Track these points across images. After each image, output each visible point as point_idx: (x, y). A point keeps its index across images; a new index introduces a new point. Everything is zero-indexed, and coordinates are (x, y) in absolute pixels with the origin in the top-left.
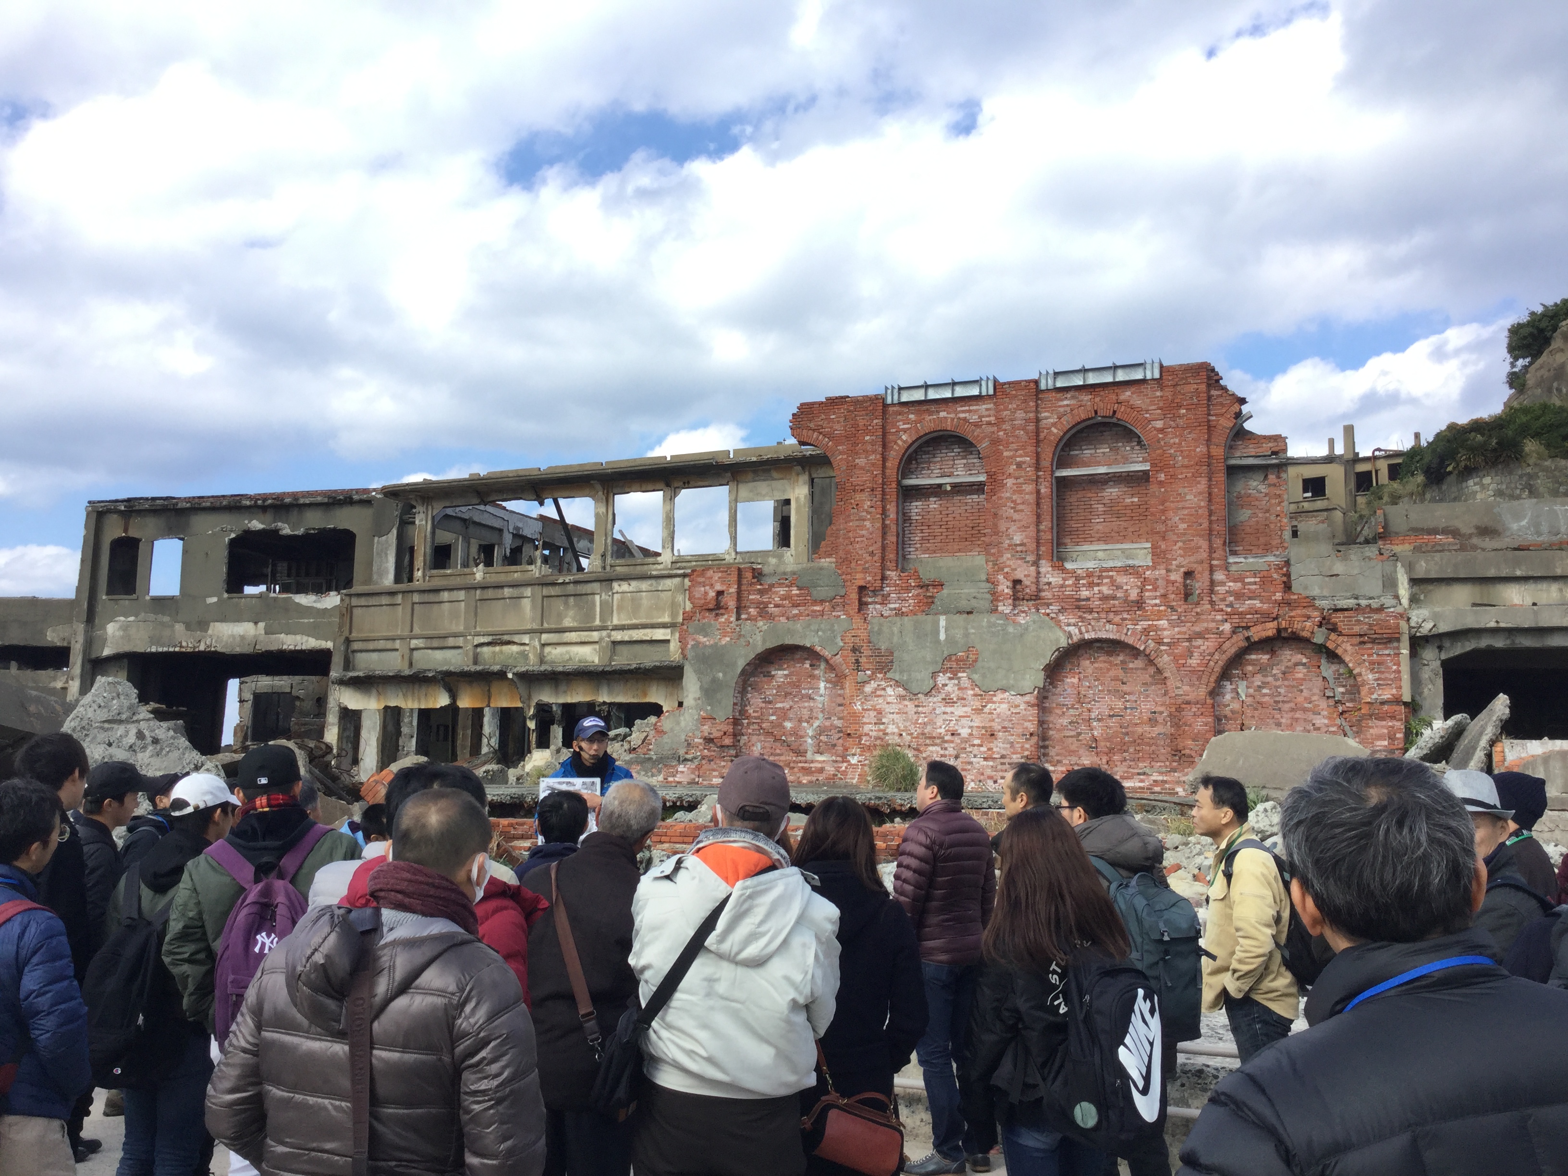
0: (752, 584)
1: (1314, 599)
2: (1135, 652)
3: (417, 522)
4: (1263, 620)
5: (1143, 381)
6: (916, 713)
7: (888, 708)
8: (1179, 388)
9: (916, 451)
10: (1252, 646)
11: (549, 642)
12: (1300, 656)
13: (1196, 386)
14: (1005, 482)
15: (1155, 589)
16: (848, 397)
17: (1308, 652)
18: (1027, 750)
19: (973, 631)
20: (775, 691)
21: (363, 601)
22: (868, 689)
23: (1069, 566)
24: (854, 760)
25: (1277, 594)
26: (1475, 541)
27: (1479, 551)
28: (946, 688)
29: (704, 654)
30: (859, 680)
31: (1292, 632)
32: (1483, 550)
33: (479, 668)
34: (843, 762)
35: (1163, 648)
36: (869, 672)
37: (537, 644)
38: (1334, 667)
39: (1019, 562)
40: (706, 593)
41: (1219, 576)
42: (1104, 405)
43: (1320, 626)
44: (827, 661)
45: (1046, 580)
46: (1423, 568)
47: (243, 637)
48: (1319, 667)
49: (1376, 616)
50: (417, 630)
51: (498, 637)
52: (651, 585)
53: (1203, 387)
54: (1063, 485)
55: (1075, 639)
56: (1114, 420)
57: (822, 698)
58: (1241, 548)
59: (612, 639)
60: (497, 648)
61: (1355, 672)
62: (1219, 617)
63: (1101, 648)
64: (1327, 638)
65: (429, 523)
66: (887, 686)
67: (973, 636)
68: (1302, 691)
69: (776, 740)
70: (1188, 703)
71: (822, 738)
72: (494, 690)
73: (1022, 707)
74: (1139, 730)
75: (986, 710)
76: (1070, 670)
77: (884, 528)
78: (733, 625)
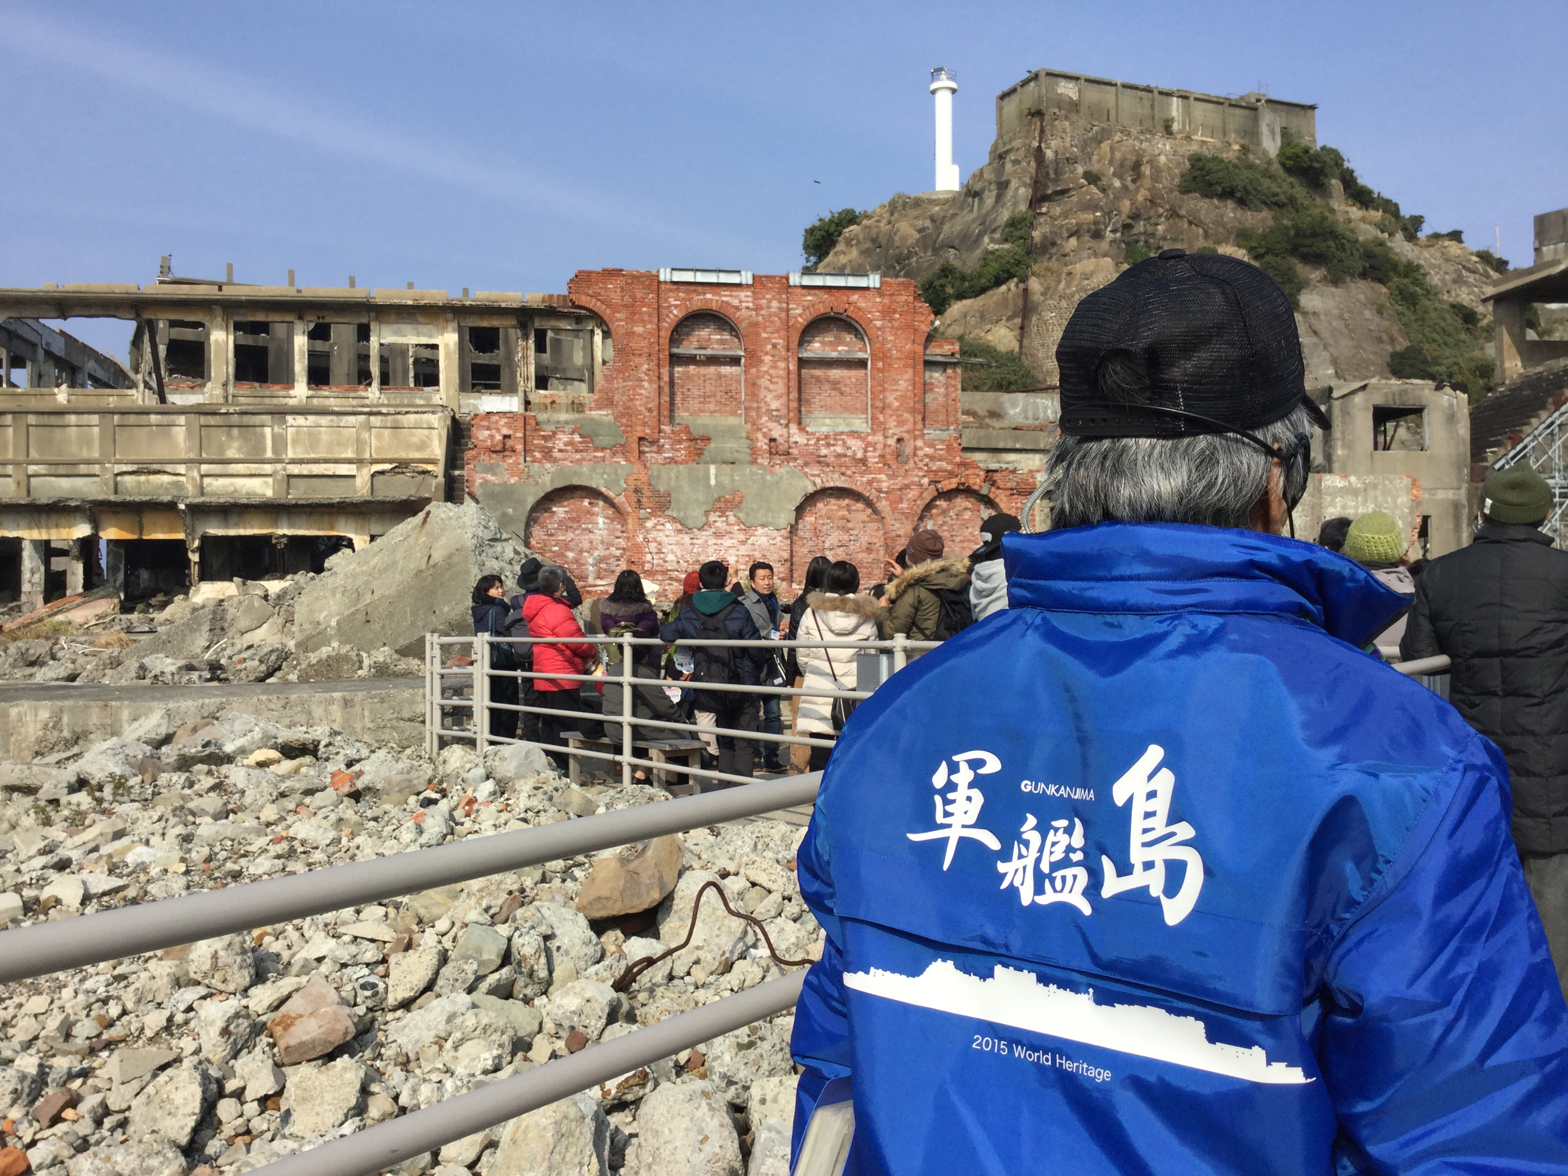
0: (535, 430)
1: (980, 463)
2: (858, 497)
4: (949, 476)
5: (867, 289)
6: (690, 544)
7: (665, 540)
8: (895, 297)
10: (940, 496)
11: (210, 473)
12: (969, 503)
13: (906, 297)
14: (763, 358)
15: (875, 450)
16: (623, 270)
17: (974, 500)
19: (738, 478)
20: (556, 526)
22: (649, 524)
23: (809, 429)
26: (988, 421)
27: (991, 429)
28: (716, 524)
29: (491, 491)
30: (641, 517)
31: (966, 486)
32: (994, 428)
35: (882, 495)
36: (649, 510)
37: (195, 474)
39: (775, 424)
40: (492, 437)
41: (919, 443)
42: (838, 304)
43: (985, 482)
44: (608, 500)
45: (792, 440)
48: (980, 511)
49: (1019, 476)
50: (34, 454)
51: (145, 466)
53: (911, 299)
54: (802, 363)
55: (819, 487)
56: (844, 317)
57: (601, 532)
58: (931, 423)
59: (288, 472)
60: (143, 478)
62: (920, 474)
63: (835, 494)
64: (990, 490)
66: (666, 522)
67: (738, 483)
70: (899, 536)
71: (600, 565)
72: (144, 521)
73: (779, 539)
74: (860, 556)
75: (749, 542)
76: (812, 511)
77: (659, 389)
78: (522, 466)
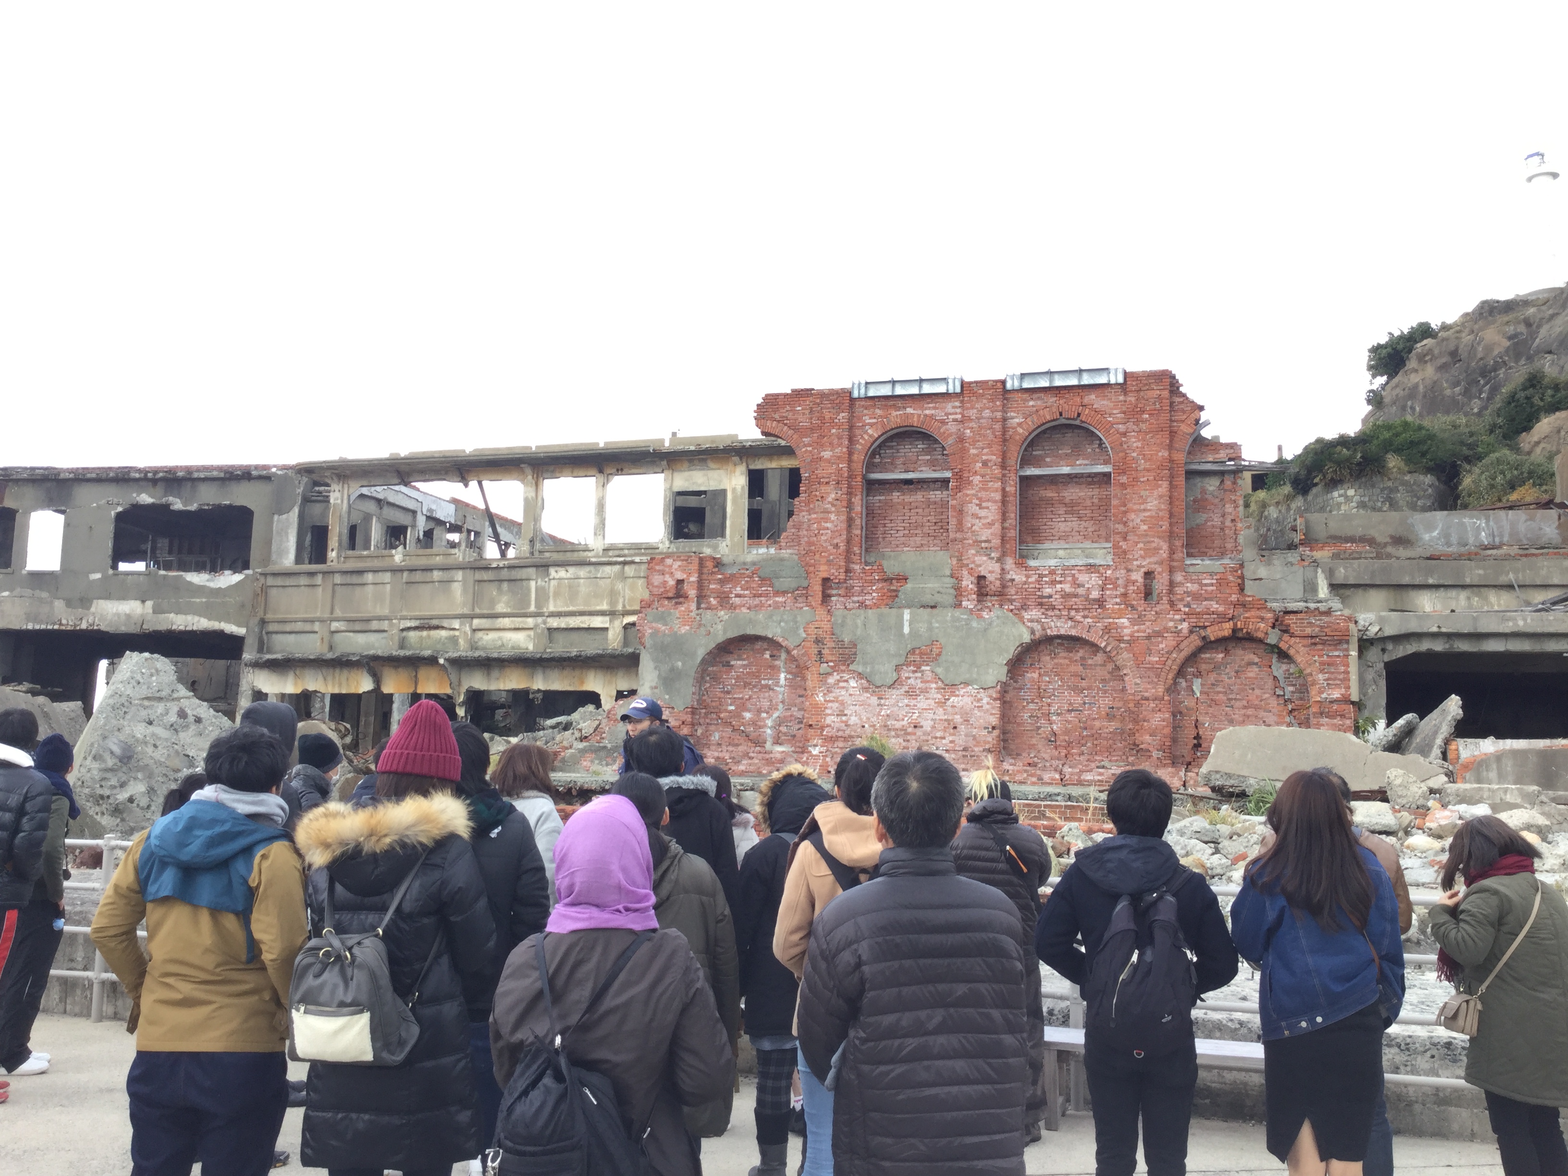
0: (713, 573)
1: (1266, 601)
2: (1094, 649)
3: (332, 501)
4: (1220, 620)
5: (1107, 385)
6: (878, 705)
7: (849, 700)
8: (1142, 394)
9: (880, 446)
10: (1208, 645)
11: (481, 627)
12: (1252, 656)
13: (1158, 392)
14: (971, 479)
15: (1115, 588)
16: (813, 389)
17: (1260, 652)
18: (989, 742)
19: (937, 625)
20: (733, 681)
21: (279, 581)
22: (831, 680)
23: (1032, 563)
24: (815, 751)
25: (1234, 596)
26: (1389, 549)
27: (1393, 559)
28: (909, 681)
29: (662, 642)
30: (822, 672)
31: (1247, 632)
32: (1398, 558)
33: (408, 653)
34: (803, 752)
35: (1122, 645)
36: (831, 664)
37: (468, 629)
38: (1284, 667)
39: (985, 558)
40: (665, 582)
41: (1179, 577)
42: (1069, 407)
43: (1273, 627)
44: (788, 652)
45: (1009, 577)
46: (1342, 574)
47: (128, 616)
48: (1270, 666)
49: (1326, 619)
50: (338, 613)
51: (426, 621)
52: (590, 572)
53: (1166, 394)
54: (1026, 481)
55: (1038, 635)
56: (1077, 422)
57: (782, 689)
58: (1197, 550)
59: (548, 625)
60: (425, 633)
61: (1305, 672)
62: (1177, 617)
63: (1062, 644)
64: (1280, 639)
65: (345, 502)
66: (850, 678)
67: (936, 631)
68: (1253, 689)
69: (734, 730)
70: (1147, 699)
71: (781, 728)
72: (419, 676)
73: (986, 700)
74: (1097, 724)
75: (949, 703)
76: (1031, 665)
77: (850, 521)
78: (693, 614)
